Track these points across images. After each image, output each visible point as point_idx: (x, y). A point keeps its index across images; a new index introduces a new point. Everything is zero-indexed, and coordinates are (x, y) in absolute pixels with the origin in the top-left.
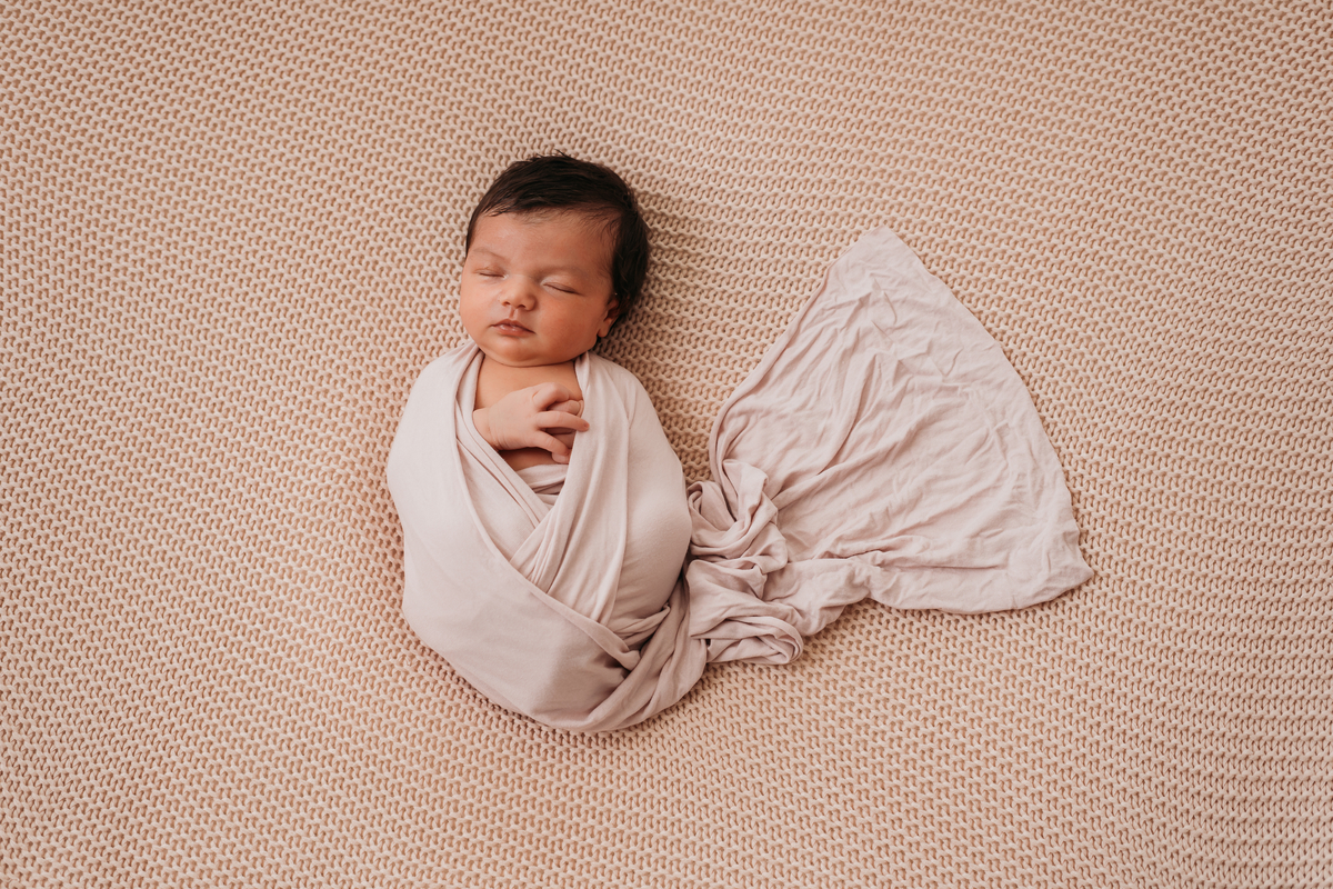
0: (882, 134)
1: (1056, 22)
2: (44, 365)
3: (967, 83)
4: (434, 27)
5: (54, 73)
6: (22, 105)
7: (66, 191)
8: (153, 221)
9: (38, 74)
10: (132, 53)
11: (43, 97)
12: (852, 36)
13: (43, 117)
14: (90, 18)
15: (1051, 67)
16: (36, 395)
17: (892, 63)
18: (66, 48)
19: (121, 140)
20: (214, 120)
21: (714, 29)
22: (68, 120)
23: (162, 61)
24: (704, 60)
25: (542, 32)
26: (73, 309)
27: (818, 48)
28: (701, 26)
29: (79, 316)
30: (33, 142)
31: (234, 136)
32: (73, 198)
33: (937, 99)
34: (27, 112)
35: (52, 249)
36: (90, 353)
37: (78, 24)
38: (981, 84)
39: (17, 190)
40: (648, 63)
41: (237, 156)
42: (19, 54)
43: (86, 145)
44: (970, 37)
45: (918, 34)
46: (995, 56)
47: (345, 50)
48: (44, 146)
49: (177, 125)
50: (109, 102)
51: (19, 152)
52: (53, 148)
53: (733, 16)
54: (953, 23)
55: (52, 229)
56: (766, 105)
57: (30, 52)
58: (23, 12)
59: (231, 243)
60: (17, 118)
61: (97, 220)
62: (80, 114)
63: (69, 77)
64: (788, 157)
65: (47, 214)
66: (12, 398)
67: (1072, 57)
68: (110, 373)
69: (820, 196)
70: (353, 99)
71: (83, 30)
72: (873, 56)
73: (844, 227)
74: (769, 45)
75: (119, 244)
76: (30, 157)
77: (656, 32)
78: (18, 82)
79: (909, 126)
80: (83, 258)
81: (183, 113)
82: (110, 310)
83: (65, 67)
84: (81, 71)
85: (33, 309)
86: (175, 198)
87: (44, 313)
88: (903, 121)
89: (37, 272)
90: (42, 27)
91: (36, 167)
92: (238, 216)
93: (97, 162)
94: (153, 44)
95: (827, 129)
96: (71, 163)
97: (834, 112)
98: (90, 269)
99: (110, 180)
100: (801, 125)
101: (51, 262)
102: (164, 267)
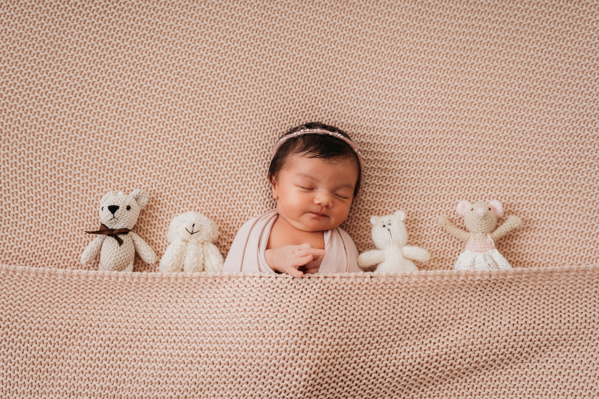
0: (461, 106)
1: (550, 48)
2: (40, 238)
3: (505, 79)
4: (230, 58)
5: (39, 87)
6: (23, 104)
7: (47, 149)
8: (91, 163)
9: (31, 88)
10: (78, 76)
11: (34, 100)
12: (444, 58)
13: (34, 110)
14: (57, 58)
15: (549, 70)
16: (36, 254)
18: (45, 74)
19: (74, 121)
20: (120, 109)
21: (373, 56)
22: (47, 111)
23: (94, 79)
24: (367, 71)
25: (285, 58)
26: (53, 209)
27: (427, 64)
28: (366, 54)
29: (57, 212)
30: (30, 124)
31: (130, 117)
32: (51, 152)
33: (489, 88)
34: (26, 108)
35: (42, 178)
36: (63, 231)
37: (51, 61)
38: (512, 80)
39: (23, 148)
40: (338, 73)
41: (132, 128)
42: (21, 78)
43: (56, 124)
44: (506, 57)
46: (519, 66)
47: (186, 71)
48: (35, 125)
49: (102, 113)
50: (67, 102)
51: (23, 129)
52: (40, 126)
53: (383, 49)
54: (496, 50)
55: (41, 168)
56: (400, 94)
57: (26, 77)
58: (23, 56)
59: (130, 174)
60: (21, 111)
61: (63, 163)
62: (53, 108)
63: (47, 89)
64: (412, 119)
65: (38, 160)
66: (25, 256)
67: (560, 65)
68: (73, 241)
69: (430, 138)
70: (190, 97)
71: (53, 65)
72: (455, 67)
73: (442, 152)
74: (401, 63)
75: (75, 175)
76: (28, 131)
77: (343, 57)
78: (21, 92)
79: (476, 102)
80: (57, 183)
81: (104, 106)
82: (72, 209)
83: (44, 84)
84: (52, 86)
85: (33, 209)
86: (102, 151)
87: (39, 212)
88: (472, 100)
89: (34, 191)
90: (32, 64)
91: (32, 136)
92: (133, 159)
93: (62, 133)
94: (89, 71)
95: (433, 104)
96: (49, 134)
97: (436, 96)
98: (61, 188)
99: (69, 142)
100: (419, 103)
101: (41, 185)
102: (97, 187)
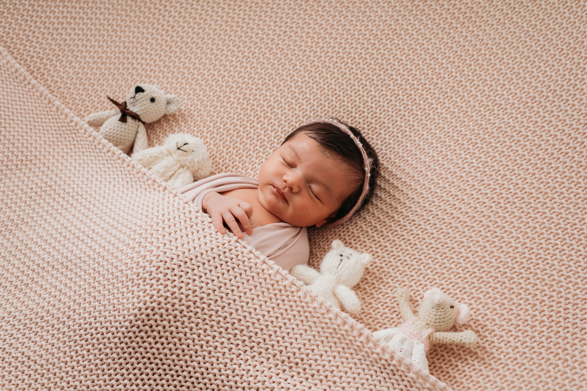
17: (537, 175)
45: (560, 169)
74: (481, 135)
95: (482, 188)
97: (491, 182)
100: (470, 179)
